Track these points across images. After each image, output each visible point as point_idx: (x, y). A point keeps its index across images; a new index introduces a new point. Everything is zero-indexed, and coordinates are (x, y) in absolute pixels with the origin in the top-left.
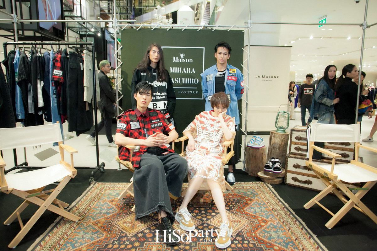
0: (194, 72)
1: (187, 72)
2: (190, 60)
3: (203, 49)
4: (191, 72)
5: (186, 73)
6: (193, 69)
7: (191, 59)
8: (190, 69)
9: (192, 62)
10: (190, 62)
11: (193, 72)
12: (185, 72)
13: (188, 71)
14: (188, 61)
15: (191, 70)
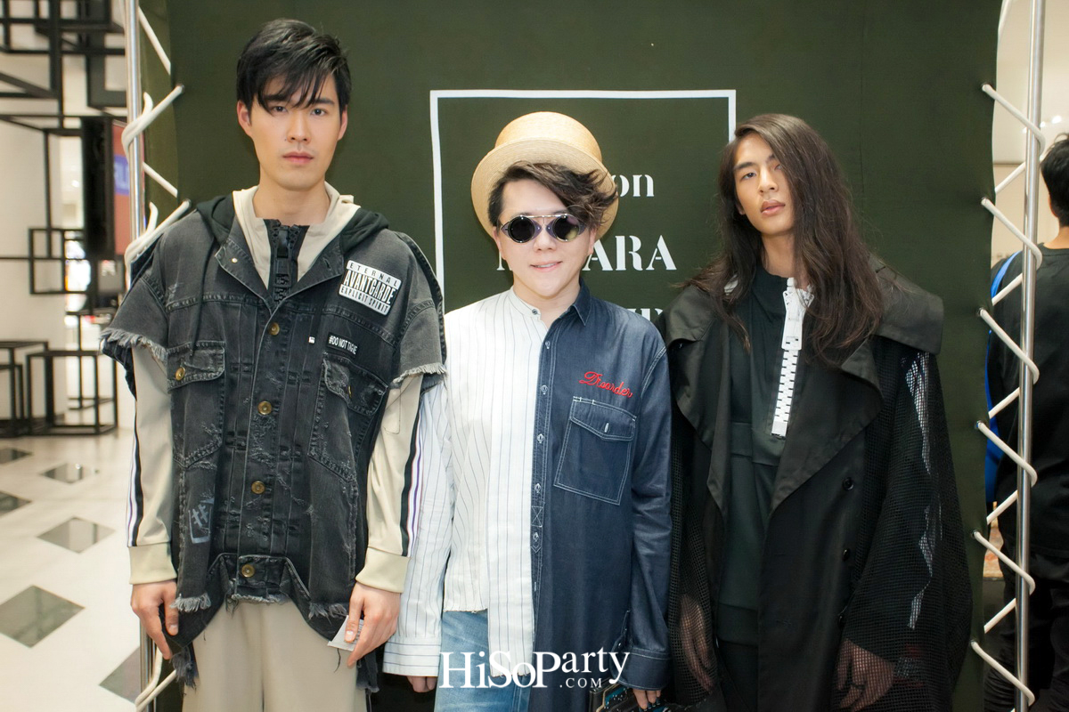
0: (670, 265)
1: (621, 266)
2: (637, 179)
3: (725, 100)
4: (645, 264)
5: (615, 272)
6: (662, 244)
7: (642, 172)
8: (637, 243)
9: (650, 193)
10: (637, 193)
11: (660, 264)
12: (606, 266)
13: (629, 259)
14: (625, 191)
15: (646, 253)
